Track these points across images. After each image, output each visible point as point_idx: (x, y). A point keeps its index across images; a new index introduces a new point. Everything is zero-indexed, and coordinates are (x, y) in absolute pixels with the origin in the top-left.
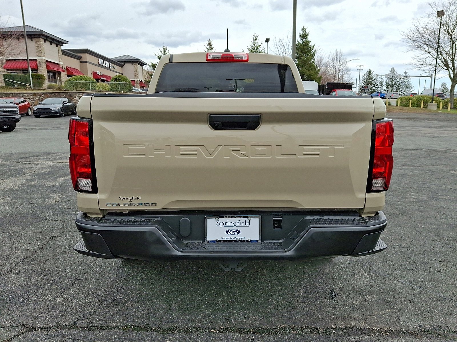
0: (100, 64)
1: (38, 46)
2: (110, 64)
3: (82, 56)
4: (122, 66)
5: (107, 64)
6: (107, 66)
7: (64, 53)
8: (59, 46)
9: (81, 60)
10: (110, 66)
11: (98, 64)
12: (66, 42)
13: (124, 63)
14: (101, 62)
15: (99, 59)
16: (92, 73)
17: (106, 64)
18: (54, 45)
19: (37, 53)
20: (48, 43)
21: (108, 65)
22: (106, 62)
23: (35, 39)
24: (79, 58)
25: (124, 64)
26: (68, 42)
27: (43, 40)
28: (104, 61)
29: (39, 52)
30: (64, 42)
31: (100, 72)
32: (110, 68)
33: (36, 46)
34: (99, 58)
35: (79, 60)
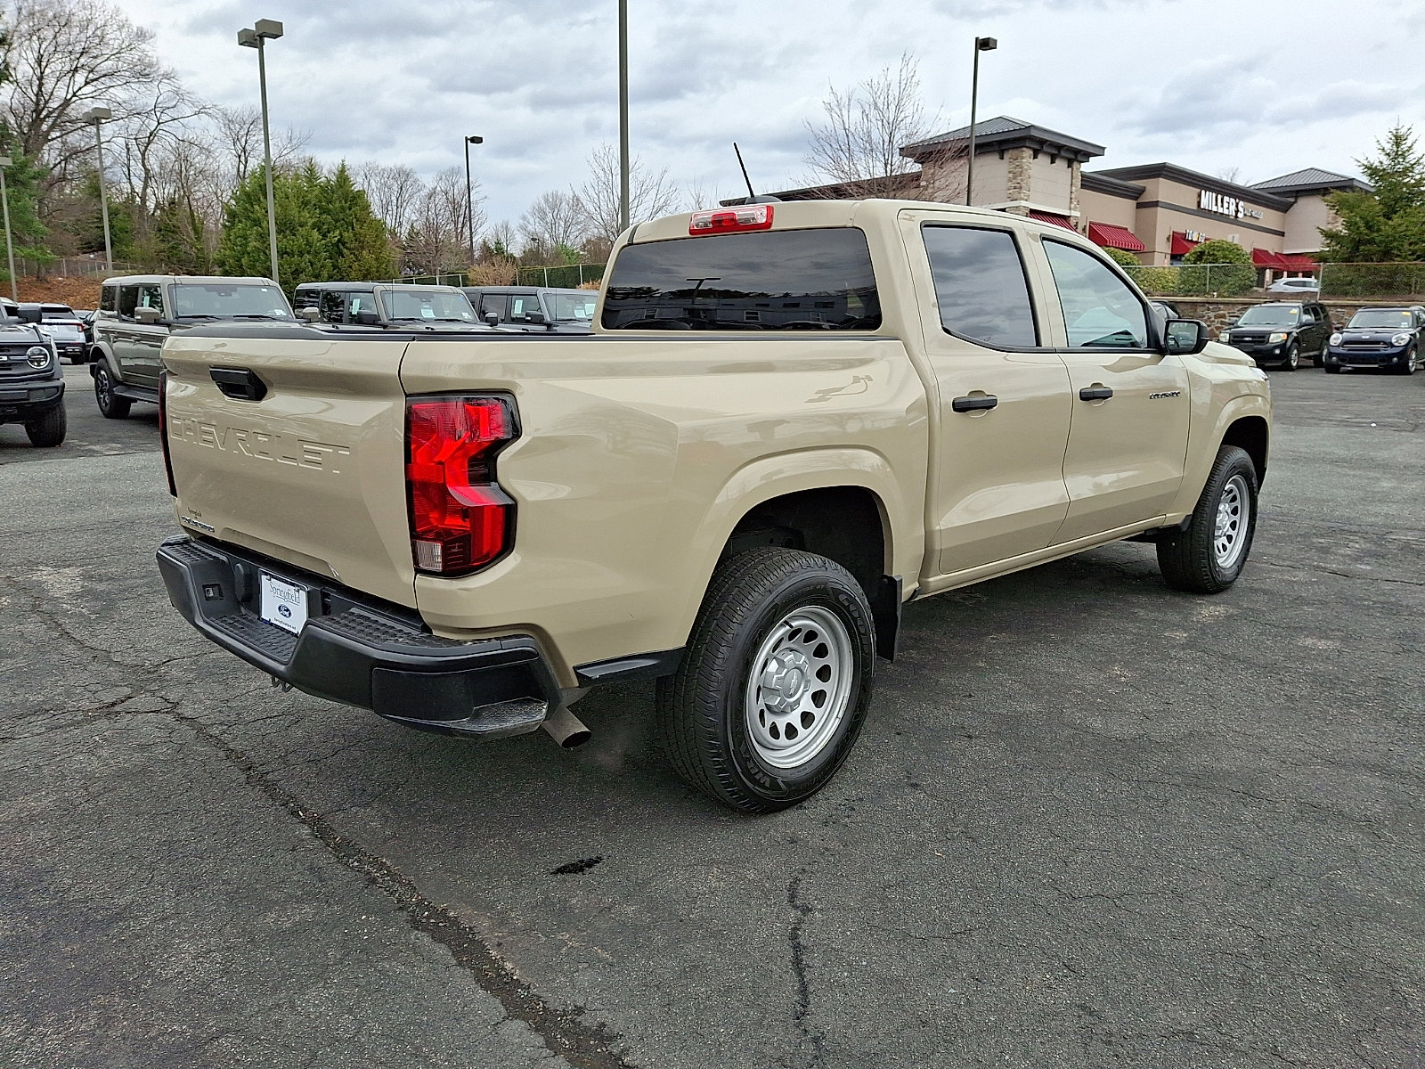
0: (1202, 207)
1: (1015, 171)
2: (1241, 203)
3: (1145, 187)
4: (1285, 208)
5: (1229, 206)
6: (1226, 212)
7: (1090, 183)
8: (1075, 165)
9: (1140, 201)
10: (1237, 212)
11: (1195, 208)
12: (1099, 151)
13: (1296, 197)
14: (1208, 200)
15: (1203, 192)
16: (1168, 239)
17: (1226, 205)
18: (1061, 164)
19: (1011, 191)
20: (1043, 160)
21: (1233, 208)
22: (1226, 199)
23: (1010, 151)
24: (1136, 194)
25: (1292, 200)
26: (1104, 148)
27: (1032, 152)
28: (1219, 197)
29: (1015, 188)
30: (1091, 150)
31: (1199, 231)
32: (1236, 217)
33: (1010, 172)
34: (1202, 188)
35: (1136, 198)
